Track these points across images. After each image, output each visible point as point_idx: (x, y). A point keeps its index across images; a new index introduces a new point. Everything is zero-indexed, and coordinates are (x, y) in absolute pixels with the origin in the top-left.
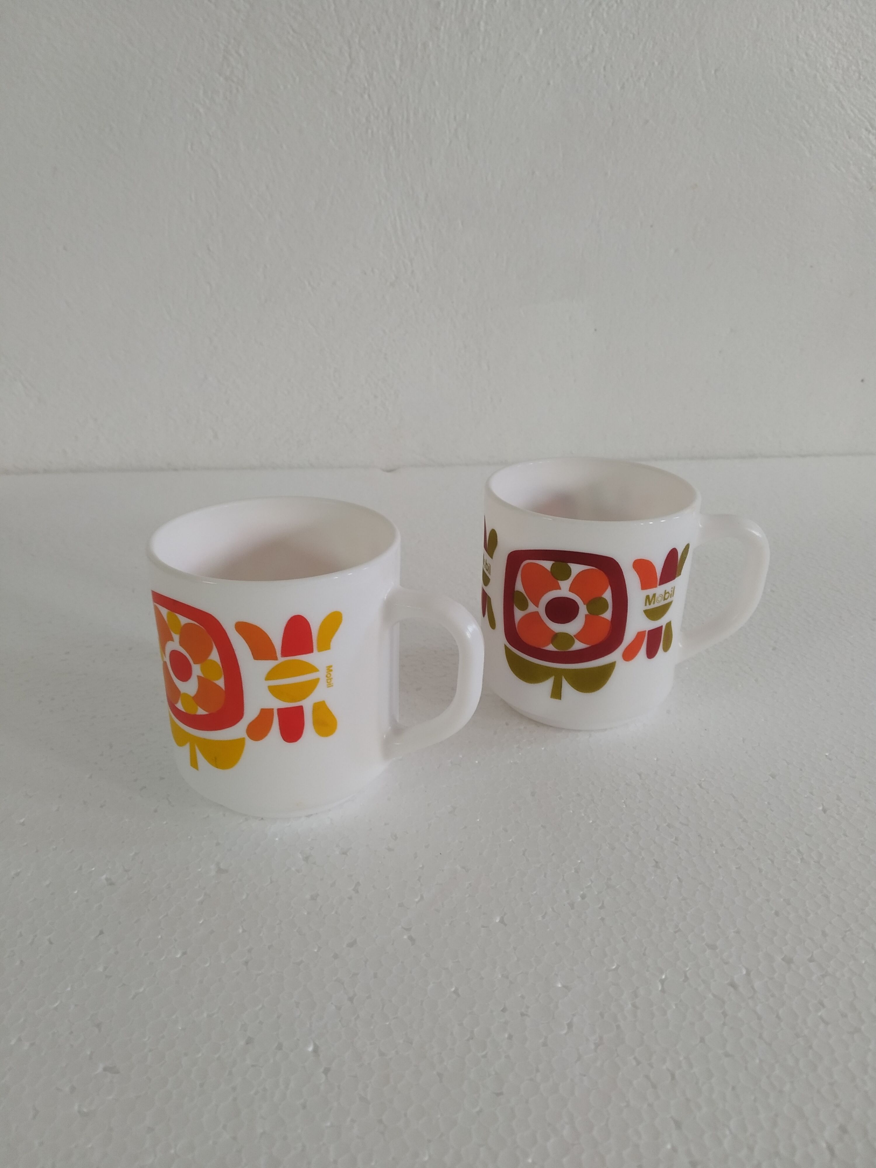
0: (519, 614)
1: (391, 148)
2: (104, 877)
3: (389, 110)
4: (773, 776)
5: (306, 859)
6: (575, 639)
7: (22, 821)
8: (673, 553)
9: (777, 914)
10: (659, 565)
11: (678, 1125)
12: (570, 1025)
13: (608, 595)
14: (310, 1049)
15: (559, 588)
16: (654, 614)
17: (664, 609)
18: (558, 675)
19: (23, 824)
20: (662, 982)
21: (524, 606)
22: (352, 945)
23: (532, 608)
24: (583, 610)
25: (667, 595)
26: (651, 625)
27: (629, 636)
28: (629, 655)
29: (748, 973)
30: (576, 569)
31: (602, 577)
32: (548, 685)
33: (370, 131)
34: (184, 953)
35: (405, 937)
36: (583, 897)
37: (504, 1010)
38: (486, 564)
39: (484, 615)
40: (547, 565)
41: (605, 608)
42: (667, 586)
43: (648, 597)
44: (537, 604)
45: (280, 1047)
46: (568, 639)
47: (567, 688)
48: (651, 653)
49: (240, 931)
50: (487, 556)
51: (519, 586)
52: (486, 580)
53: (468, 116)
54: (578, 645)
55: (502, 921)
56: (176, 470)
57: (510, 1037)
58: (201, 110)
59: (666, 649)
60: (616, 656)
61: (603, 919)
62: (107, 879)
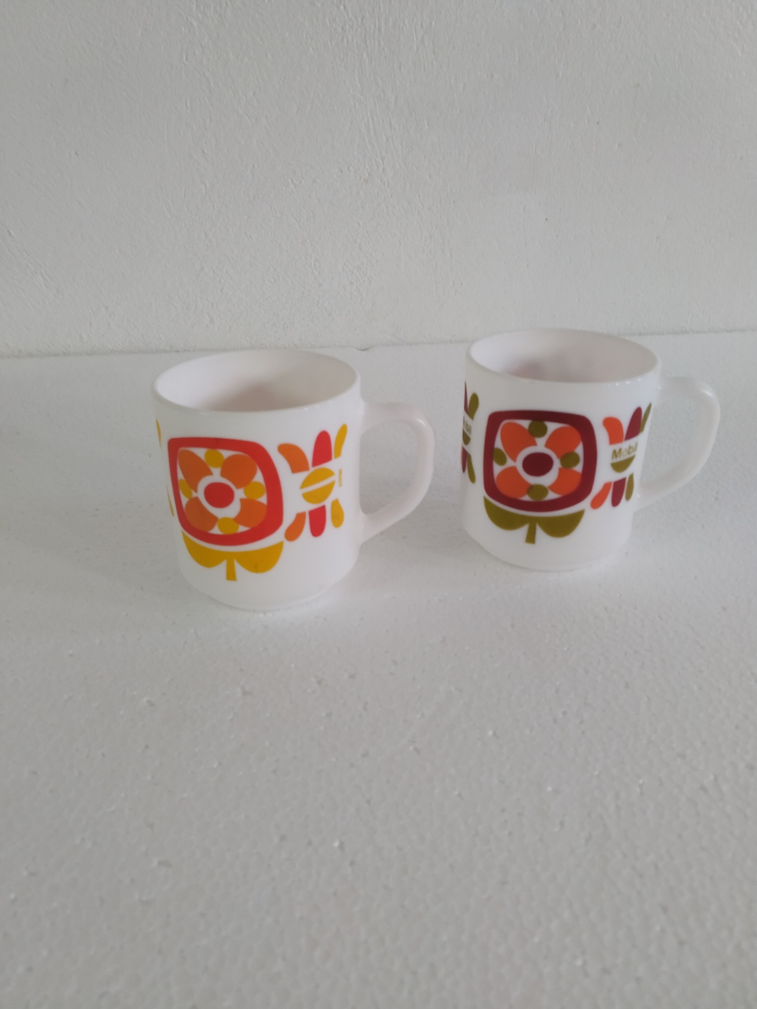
0: (497, 469)
1: (365, 55)
2: (145, 700)
3: (362, 20)
4: (724, 609)
5: (319, 682)
6: (548, 489)
7: (70, 652)
8: (638, 411)
9: (737, 727)
10: (625, 423)
11: (665, 910)
12: (562, 824)
13: (580, 450)
14: (336, 844)
15: (534, 444)
16: (619, 466)
17: (626, 464)
18: (533, 523)
19: (71, 655)
20: (641, 786)
21: (502, 461)
22: (365, 755)
23: (510, 463)
24: (557, 464)
25: (631, 450)
26: (616, 477)
27: (597, 487)
28: (597, 503)
29: (716, 778)
30: (552, 427)
31: (574, 433)
32: (523, 531)
33: (345, 40)
34: (220, 764)
35: (411, 748)
36: (564, 713)
37: (503, 810)
38: (466, 424)
39: (464, 470)
40: (525, 424)
41: (577, 461)
42: (632, 442)
43: (614, 452)
44: (514, 458)
45: (310, 843)
46: (542, 490)
47: (540, 533)
48: (616, 502)
49: (267, 744)
50: (468, 419)
51: (498, 444)
52: (466, 439)
53: (433, 24)
54: (552, 496)
55: (495, 734)
56: (178, 351)
57: (510, 834)
58: (195, 24)
59: (628, 498)
60: (585, 505)
61: (583, 733)
62: (148, 702)
